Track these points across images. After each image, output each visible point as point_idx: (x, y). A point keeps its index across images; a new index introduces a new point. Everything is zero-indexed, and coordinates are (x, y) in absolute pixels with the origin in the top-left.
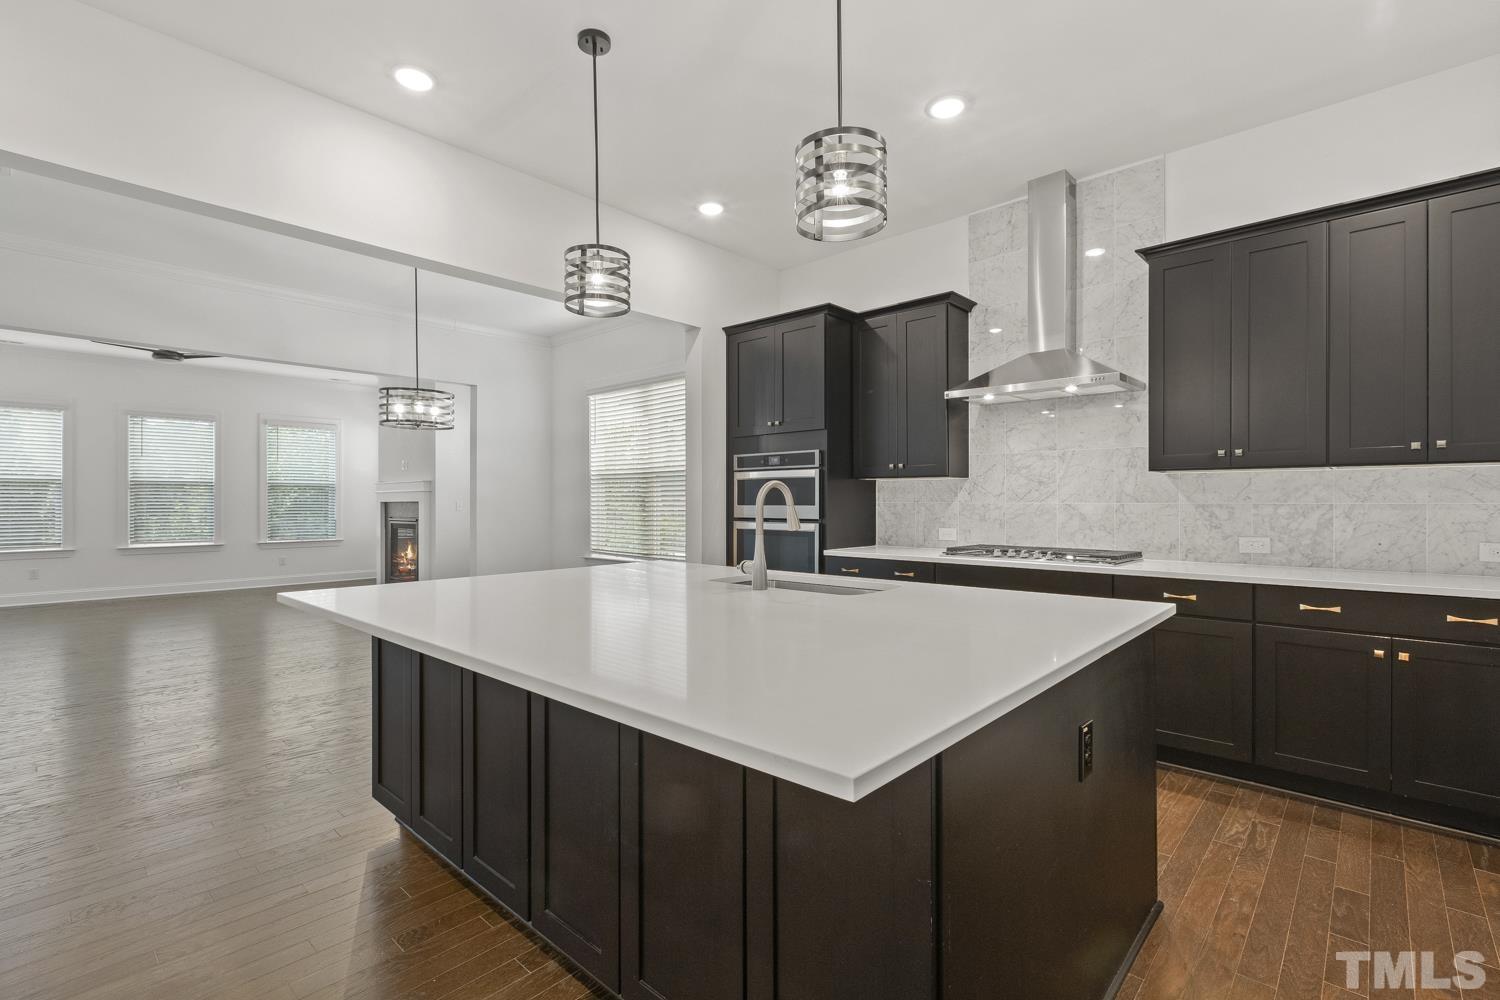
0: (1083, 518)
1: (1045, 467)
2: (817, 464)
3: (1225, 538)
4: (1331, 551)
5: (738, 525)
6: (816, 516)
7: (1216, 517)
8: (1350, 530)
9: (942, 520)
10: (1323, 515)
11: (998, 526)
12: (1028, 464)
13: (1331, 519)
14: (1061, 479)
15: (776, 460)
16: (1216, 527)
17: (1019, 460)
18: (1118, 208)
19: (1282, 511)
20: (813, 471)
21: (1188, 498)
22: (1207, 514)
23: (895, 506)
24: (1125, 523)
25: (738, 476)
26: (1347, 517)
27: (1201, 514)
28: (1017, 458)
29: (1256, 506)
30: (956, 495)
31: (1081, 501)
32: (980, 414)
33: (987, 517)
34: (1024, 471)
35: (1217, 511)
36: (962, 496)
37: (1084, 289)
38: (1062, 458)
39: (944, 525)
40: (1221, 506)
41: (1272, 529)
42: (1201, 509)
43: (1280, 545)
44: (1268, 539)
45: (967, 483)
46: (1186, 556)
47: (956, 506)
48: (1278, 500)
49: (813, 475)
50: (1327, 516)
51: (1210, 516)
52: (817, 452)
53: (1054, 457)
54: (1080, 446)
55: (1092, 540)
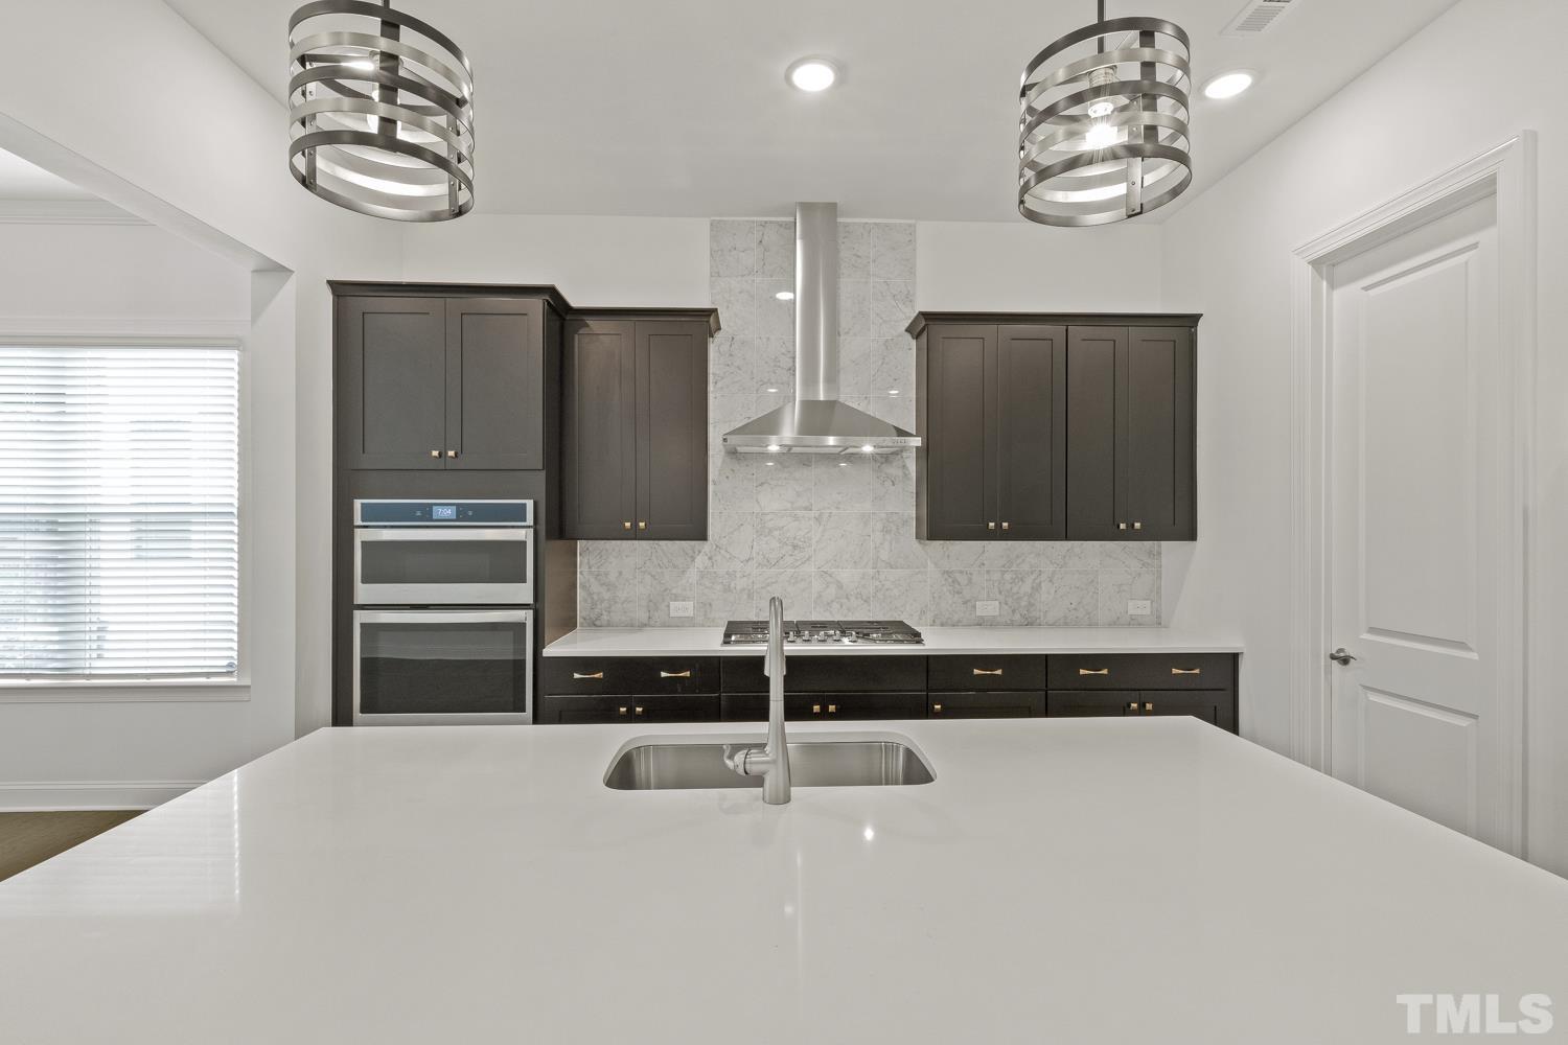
0: (840, 586)
1: (800, 529)
2: (530, 520)
3: (965, 603)
4: (1040, 611)
5: (360, 617)
6: (530, 600)
7: (959, 584)
8: (1052, 591)
9: (674, 591)
10: (1035, 579)
11: (745, 597)
12: (781, 525)
13: (1040, 583)
14: (817, 542)
15: (449, 512)
16: (958, 593)
17: (771, 520)
18: (875, 261)
19: (1008, 577)
20: (523, 531)
21: (936, 564)
22: (950, 580)
23: (606, 574)
24: (881, 590)
25: (361, 536)
26: (1051, 581)
27: (946, 580)
28: (769, 517)
29: (988, 572)
30: (693, 559)
31: (838, 567)
32: (724, 461)
33: (732, 585)
34: (776, 533)
35: (957, 575)
36: (701, 561)
37: (842, 338)
38: (818, 519)
39: (676, 598)
40: (961, 572)
41: (1000, 593)
42: (946, 576)
43: (1006, 607)
44: (997, 602)
45: (706, 547)
46: (934, 621)
47: (692, 575)
48: (1004, 566)
49: (523, 539)
50: (1037, 581)
51: (953, 582)
52: (530, 504)
53: (809, 519)
54: (838, 508)
55: (849, 610)
